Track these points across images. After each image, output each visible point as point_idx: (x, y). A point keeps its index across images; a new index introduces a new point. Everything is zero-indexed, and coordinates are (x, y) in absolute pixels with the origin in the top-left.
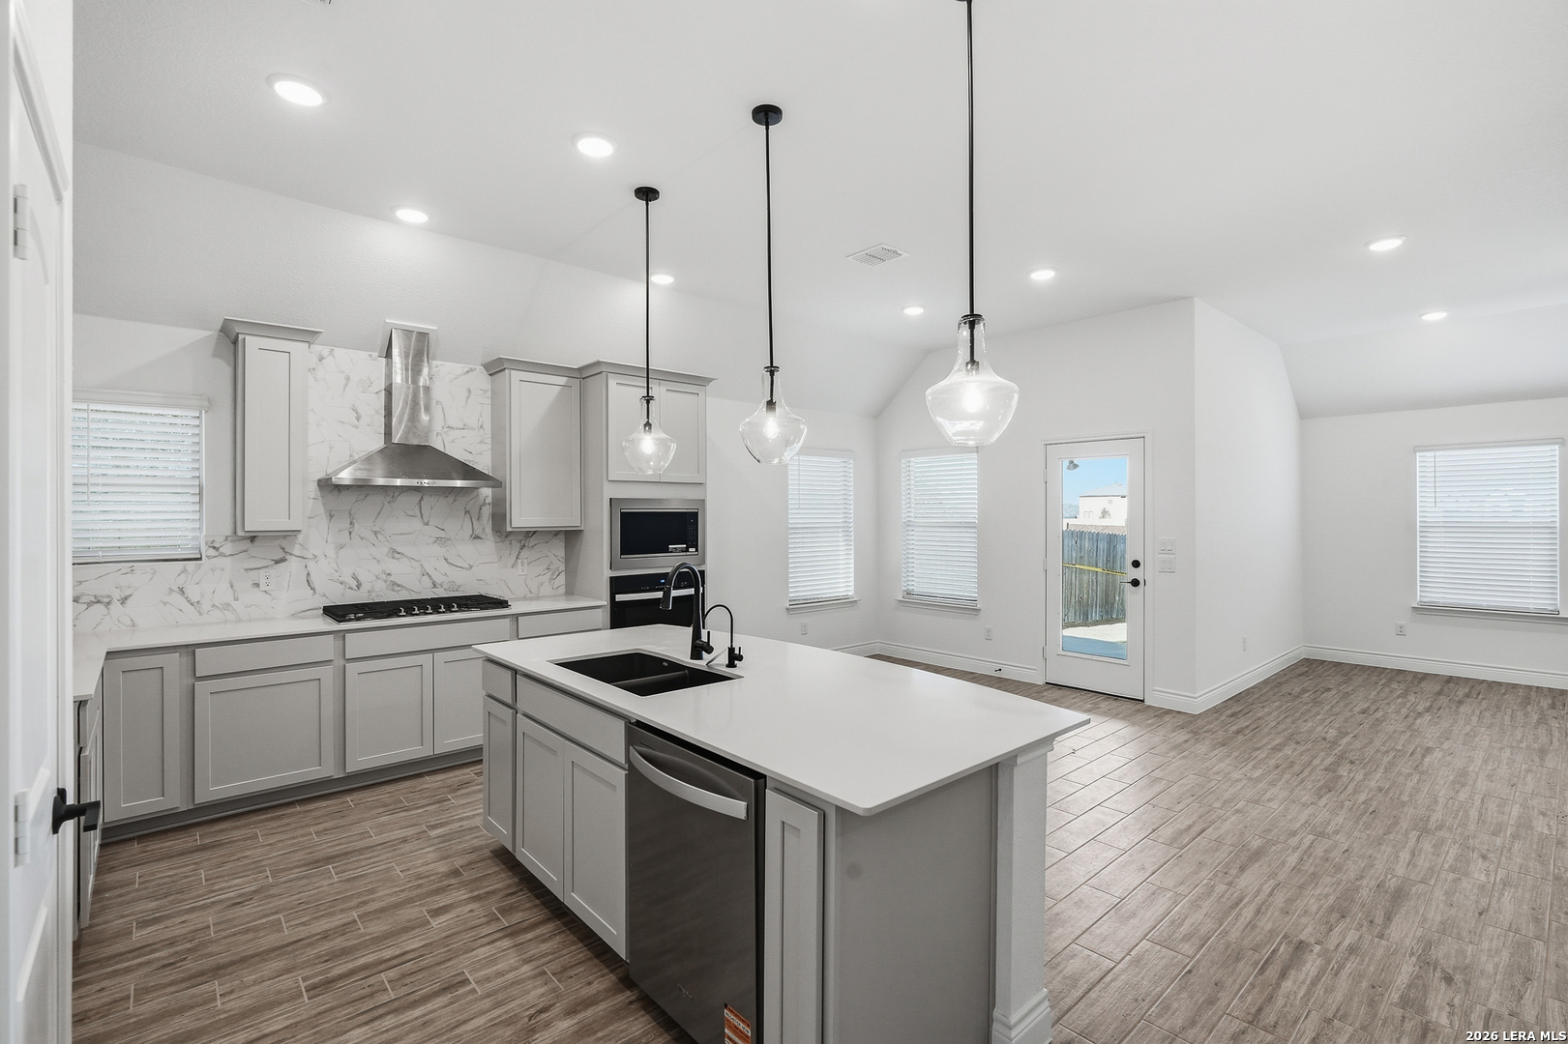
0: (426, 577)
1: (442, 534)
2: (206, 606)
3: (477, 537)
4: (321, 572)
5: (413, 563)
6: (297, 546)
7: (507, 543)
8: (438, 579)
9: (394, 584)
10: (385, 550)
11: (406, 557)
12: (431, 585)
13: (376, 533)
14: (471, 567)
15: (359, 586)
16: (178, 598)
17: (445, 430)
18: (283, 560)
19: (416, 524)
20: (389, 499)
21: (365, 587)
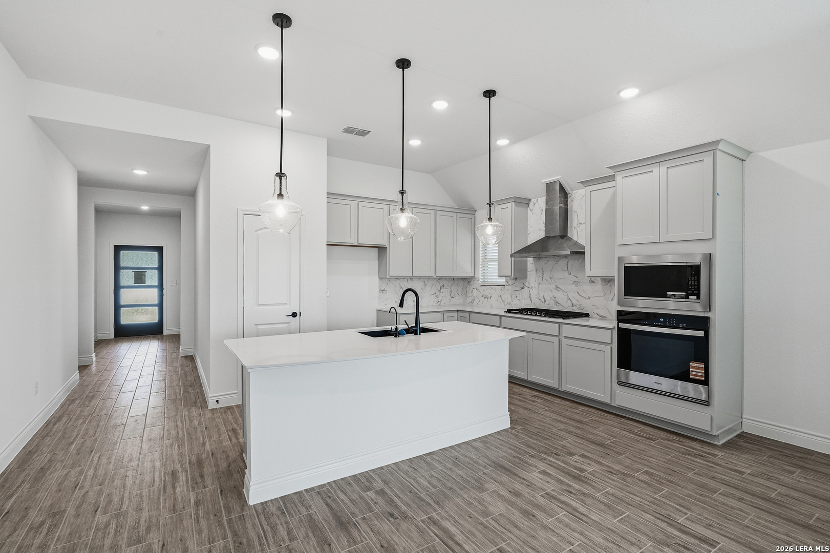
0: (569, 301)
1: (576, 279)
2: (506, 303)
3: (593, 282)
4: (534, 292)
5: (565, 294)
6: (527, 283)
7: (609, 285)
8: (575, 302)
9: (557, 302)
10: (554, 286)
11: (561, 290)
12: (571, 305)
13: (551, 278)
14: (590, 298)
15: (545, 301)
16: (500, 299)
17: (578, 225)
18: (522, 288)
19: (566, 274)
20: (555, 262)
21: (547, 302)
